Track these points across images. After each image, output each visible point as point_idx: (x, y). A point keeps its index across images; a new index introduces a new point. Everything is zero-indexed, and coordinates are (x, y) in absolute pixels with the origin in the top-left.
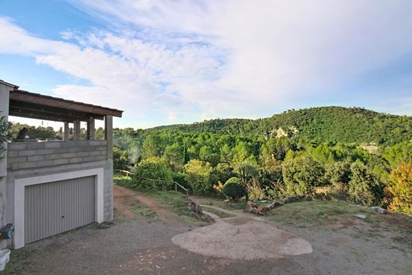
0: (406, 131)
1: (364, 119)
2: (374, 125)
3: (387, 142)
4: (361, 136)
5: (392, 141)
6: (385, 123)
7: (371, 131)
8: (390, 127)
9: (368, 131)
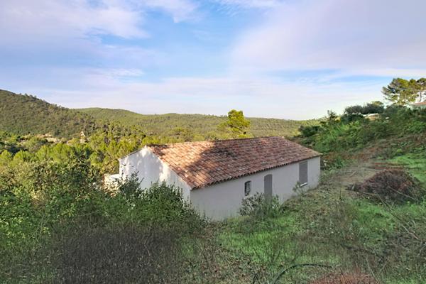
0: (77, 124)
1: (40, 110)
2: (49, 117)
3: (62, 134)
4: (37, 128)
5: (66, 132)
6: (60, 115)
7: (46, 122)
8: (64, 119)
9: (44, 122)
